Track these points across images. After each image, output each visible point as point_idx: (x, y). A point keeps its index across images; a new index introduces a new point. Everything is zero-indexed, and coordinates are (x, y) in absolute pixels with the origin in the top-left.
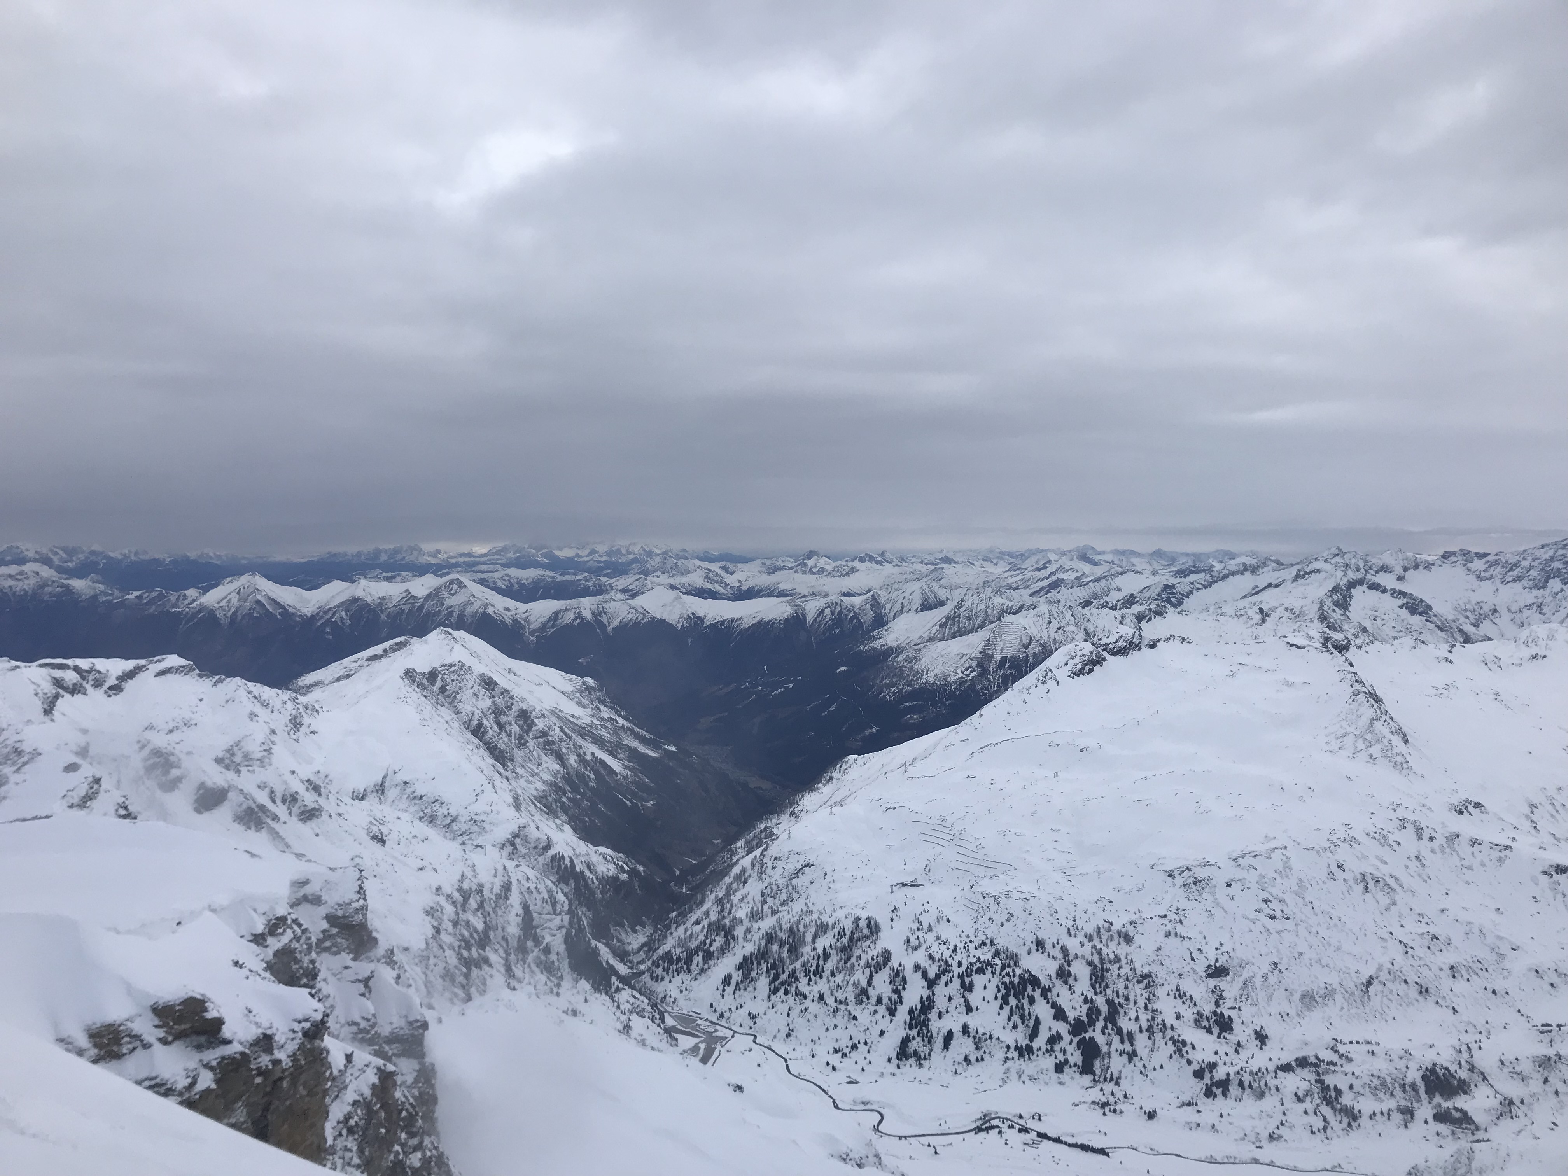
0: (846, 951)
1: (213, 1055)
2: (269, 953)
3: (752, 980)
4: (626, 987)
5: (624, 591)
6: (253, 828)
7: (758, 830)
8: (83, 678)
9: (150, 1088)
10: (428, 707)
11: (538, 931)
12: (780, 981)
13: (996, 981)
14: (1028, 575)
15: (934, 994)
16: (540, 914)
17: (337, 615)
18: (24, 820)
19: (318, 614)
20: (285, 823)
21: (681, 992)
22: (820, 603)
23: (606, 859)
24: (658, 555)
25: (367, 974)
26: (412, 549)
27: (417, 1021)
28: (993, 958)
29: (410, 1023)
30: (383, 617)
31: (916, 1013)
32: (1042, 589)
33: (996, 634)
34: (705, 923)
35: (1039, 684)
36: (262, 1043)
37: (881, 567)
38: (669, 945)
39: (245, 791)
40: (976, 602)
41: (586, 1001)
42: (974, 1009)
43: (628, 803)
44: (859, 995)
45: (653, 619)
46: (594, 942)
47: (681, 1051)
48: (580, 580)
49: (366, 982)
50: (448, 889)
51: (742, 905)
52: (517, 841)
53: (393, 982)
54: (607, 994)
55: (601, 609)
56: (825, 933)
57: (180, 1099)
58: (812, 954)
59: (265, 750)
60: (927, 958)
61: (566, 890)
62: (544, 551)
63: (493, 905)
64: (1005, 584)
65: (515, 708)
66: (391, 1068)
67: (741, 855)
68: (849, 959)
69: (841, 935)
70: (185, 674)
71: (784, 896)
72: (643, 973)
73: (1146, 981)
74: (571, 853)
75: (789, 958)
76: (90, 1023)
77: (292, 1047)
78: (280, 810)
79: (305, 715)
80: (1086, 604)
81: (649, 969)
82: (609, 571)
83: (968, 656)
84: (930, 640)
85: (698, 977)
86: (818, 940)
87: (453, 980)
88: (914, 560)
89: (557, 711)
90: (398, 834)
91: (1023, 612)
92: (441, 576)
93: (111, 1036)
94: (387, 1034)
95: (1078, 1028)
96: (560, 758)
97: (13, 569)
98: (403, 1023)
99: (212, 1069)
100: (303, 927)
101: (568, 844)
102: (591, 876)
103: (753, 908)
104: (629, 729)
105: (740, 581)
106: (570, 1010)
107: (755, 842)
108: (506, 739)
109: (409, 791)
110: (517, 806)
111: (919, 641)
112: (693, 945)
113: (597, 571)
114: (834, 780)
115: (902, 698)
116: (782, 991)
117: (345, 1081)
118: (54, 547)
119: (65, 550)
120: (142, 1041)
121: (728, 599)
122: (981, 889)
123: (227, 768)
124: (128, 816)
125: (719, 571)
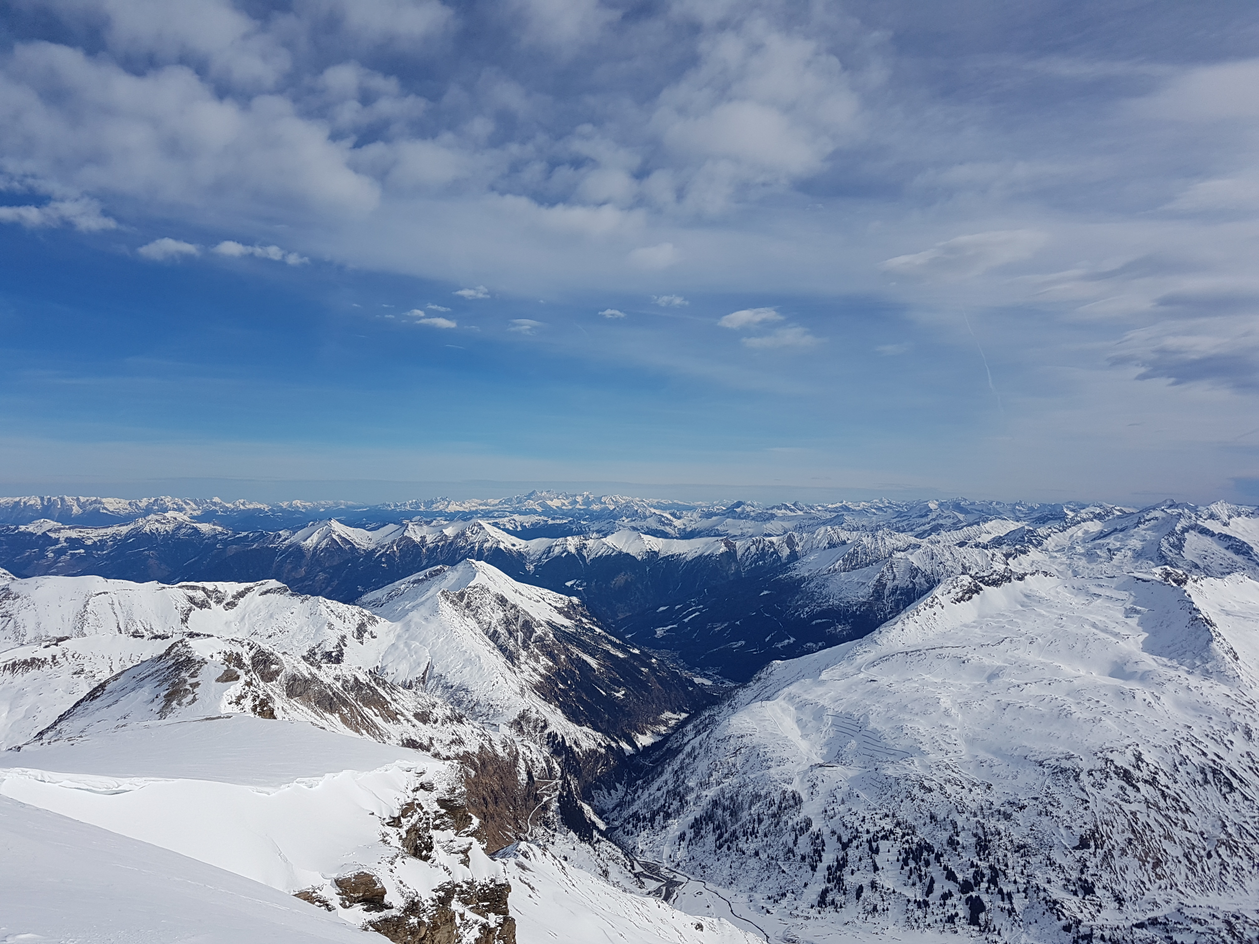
0: (776, 817)
2: (404, 831)
3: (702, 837)
4: (604, 839)
5: (599, 531)
7: (703, 717)
8: (209, 596)
10: (458, 619)
11: (538, 791)
12: (724, 839)
13: (897, 846)
14: (913, 521)
15: (847, 855)
16: (540, 779)
17: (390, 549)
19: (376, 549)
21: (647, 844)
22: (748, 541)
23: (588, 736)
24: (624, 504)
26: (444, 500)
28: (895, 827)
30: (424, 550)
31: (833, 869)
32: (924, 532)
33: (889, 567)
34: (665, 789)
35: (927, 608)
36: (411, 909)
37: (795, 514)
38: (636, 806)
39: (325, 682)
40: (870, 541)
41: (574, 849)
42: (880, 868)
43: (604, 693)
44: (787, 853)
45: (620, 552)
46: (579, 802)
47: (647, 892)
48: (566, 523)
51: (693, 776)
52: (523, 721)
54: (590, 844)
55: (582, 545)
56: (759, 802)
58: (748, 818)
59: (339, 651)
60: (841, 826)
61: (559, 760)
62: (539, 502)
64: (894, 527)
65: (521, 619)
67: (691, 736)
68: (778, 823)
69: (771, 804)
70: (281, 594)
71: (726, 771)
72: (617, 828)
73: (1022, 851)
74: (562, 732)
75: (731, 820)
79: (368, 624)
80: (962, 544)
81: (622, 825)
82: (588, 516)
83: (866, 584)
84: (835, 571)
85: (660, 832)
86: (753, 807)
88: (820, 508)
89: (551, 622)
91: (911, 550)
92: (465, 521)
95: (966, 887)
96: (553, 657)
97: (159, 516)
101: (560, 724)
102: (577, 750)
103: (701, 779)
104: (604, 637)
105: (684, 525)
107: (701, 727)
108: (514, 643)
109: (443, 682)
110: (522, 694)
111: (826, 572)
112: (656, 806)
113: (579, 517)
114: (762, 680)
115: (813, 616)
116: (726, 846)
118: (186, 498)
119: (193, 502)
120: (328, 905)
121: (676, 538)
122: (885, 772)
123: (311, 664)
125: (669, 517)
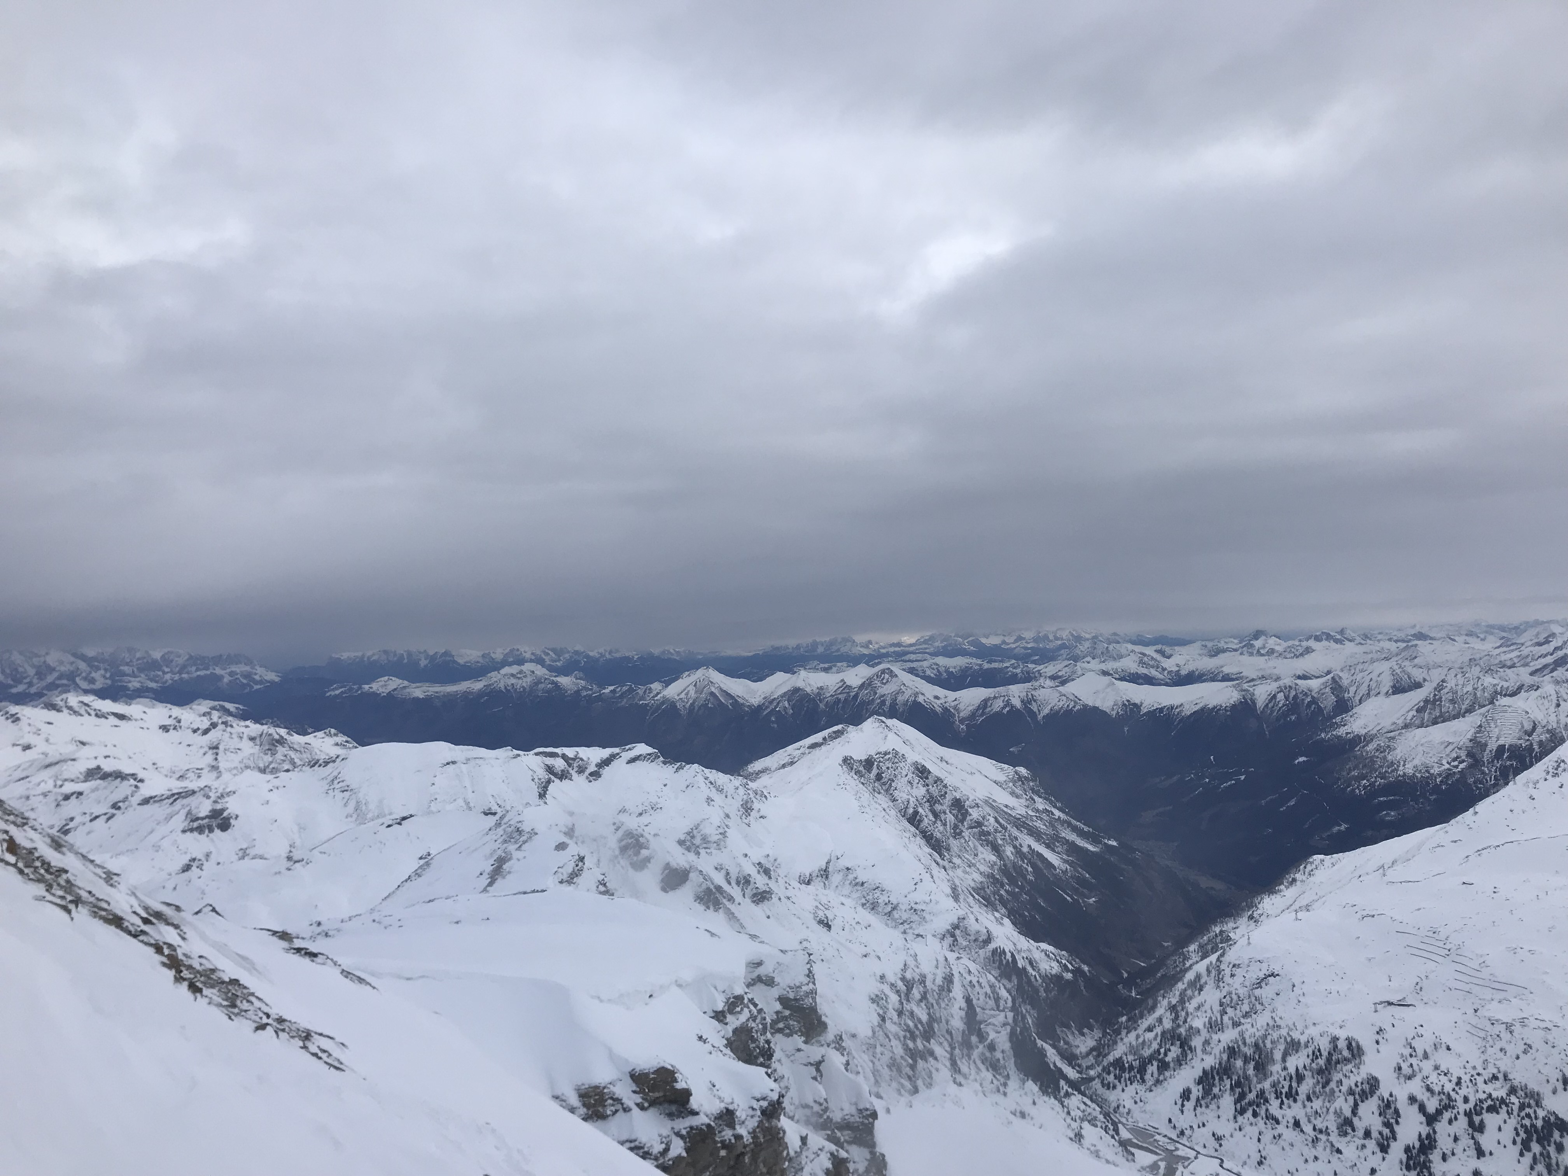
0: (1324, 1074)
1: (683, 1124)
2: (730, 1029)
3: (1215, 1097)
4: (1076, 1093)
5: (1053, 678)
6: (712, 907)
7: (1212, 934)
8: (569, 765)
9: (631, 1149)
10: (866, 795)
11: (982, 1026)
12: (1247, 1101)
13: (1513, 1122)
14: (1525, 651)
15: (1435, 1132)
16: (983, 1009)
17: (781, 704)
18: (525, 893)
19: (763, 704)
20: (739, 904)
21: (1136, 1103)
22: (1272, 687)
23: (1048, 956)
24: (1088, 640)
25: (818, 1058)
26: (846, 640)
27: (867, 1110)
28: (1508, 1095)
29: (860, 1111)
30: (822, 706)
31: (1415, 1152)
32: (1545, 667)
33: (1489, 720)
34: (1158, 1030)
35: (1549, 777)
36: (725, 1117)
37: (1342, 646)
38: (1119, 1051)
39: (704, 873)
40: (1461, 682)
41: (1034, 1103)
42: (1487, 1153)
43: (1068, 898)
44: (1342, 1125)
45: (1085, 706)
46: (1040, 1043)
47: (1138, 1167)
48: (1007, 667)
49: (818, 1065)
50: (891, 978)
51: (1199, 1014)
52: (957, 932)
53: (843, 1068)
54: (1056, 1098)
55: (1030, 696)
56: (1297, 1051)
57: (656, 1163)
58: (1284, 1073)
59: (720, 834)
60: (1424, 1090)
61: (1009, 986)
62: (971, 639)
63: (936, 997)
64: (1497, 661)
65: (949, 797)
66: (843, 1154)
67: (1194, 960)
68: (1327, 1083)
69: (1316, 1055)
70: (652, 761)
71: (1246, 1008)
72: (1094, 1079)
74: (1012, 948)
75: (1256, 1076)
76: (580, 1083)
77: (752, 1123)
78: (735, 891)
79: (754, 800)
81: (1099, 1076)
82: (1037, 658)
83: (1455, 745)
84: (1406, 726)
85: (1153, 1088)
86: (1289, 1059)
87: (899, 1070)
88: (1380, 637)
89: (991, 801)
90: (842, 919)
91: (1523, 694)
92: (873, 666)
93: (597, 1097)
94: (839, 1120)
96: (996, 849)
97: (514, 669)
98: (853, 1111)
99: (682, 1137)
100: (758, 1008)
101: (1008, 938)
102: (1034, 973)
103: (1211, 1018)
104: (1065, 822)
105: (1178, 665)
106: (1018, 1111)
107: (1209, 947)
108: (941, 828)
109: (851, 877)
110: (955, 896)
111: (1392, 728)
112: (1147, 1053)
113: (1025, 658)
114: (1298, 883)
115: (1373, 792)
116: (1250, 1112)
117: (801, 1163)
118: (546, 648)
119: (553, 650)
120: (622, 1104)
121: (1167, 684)
122: (1488, 1014)
123: (688, 849)
124: (607, 892)
125: (1155, 655)
